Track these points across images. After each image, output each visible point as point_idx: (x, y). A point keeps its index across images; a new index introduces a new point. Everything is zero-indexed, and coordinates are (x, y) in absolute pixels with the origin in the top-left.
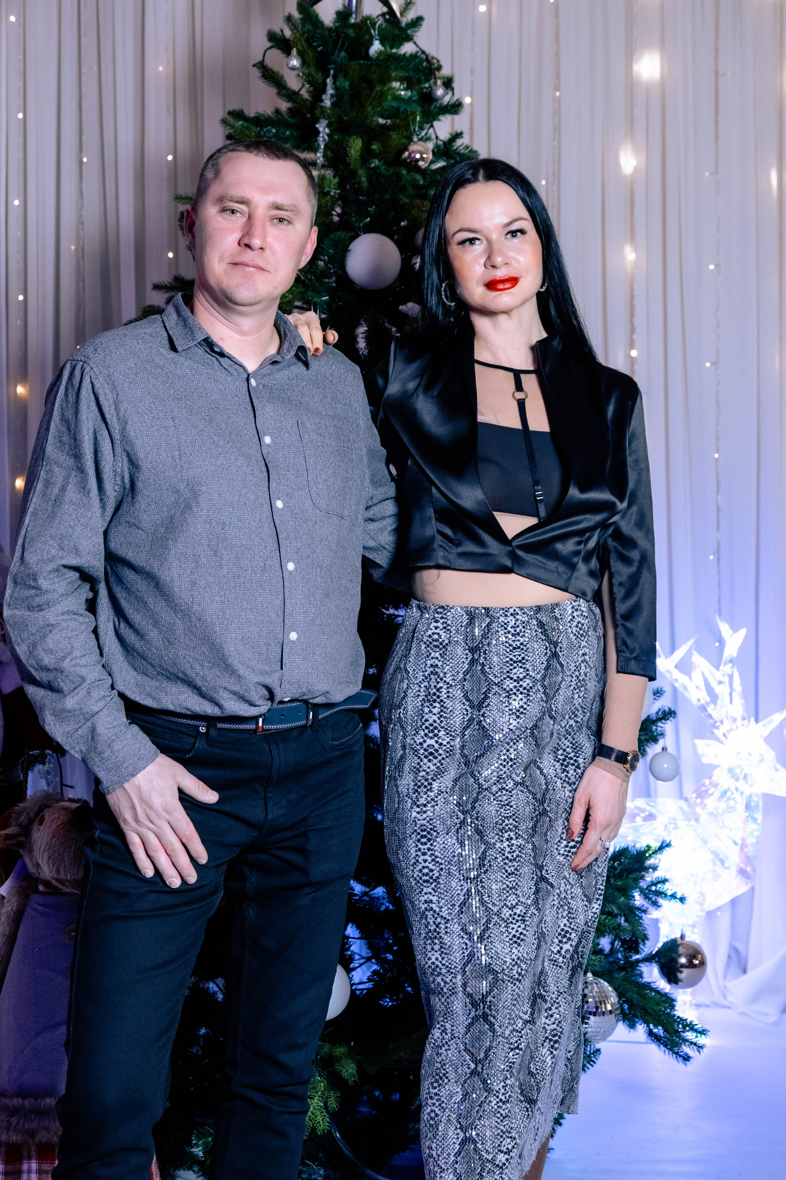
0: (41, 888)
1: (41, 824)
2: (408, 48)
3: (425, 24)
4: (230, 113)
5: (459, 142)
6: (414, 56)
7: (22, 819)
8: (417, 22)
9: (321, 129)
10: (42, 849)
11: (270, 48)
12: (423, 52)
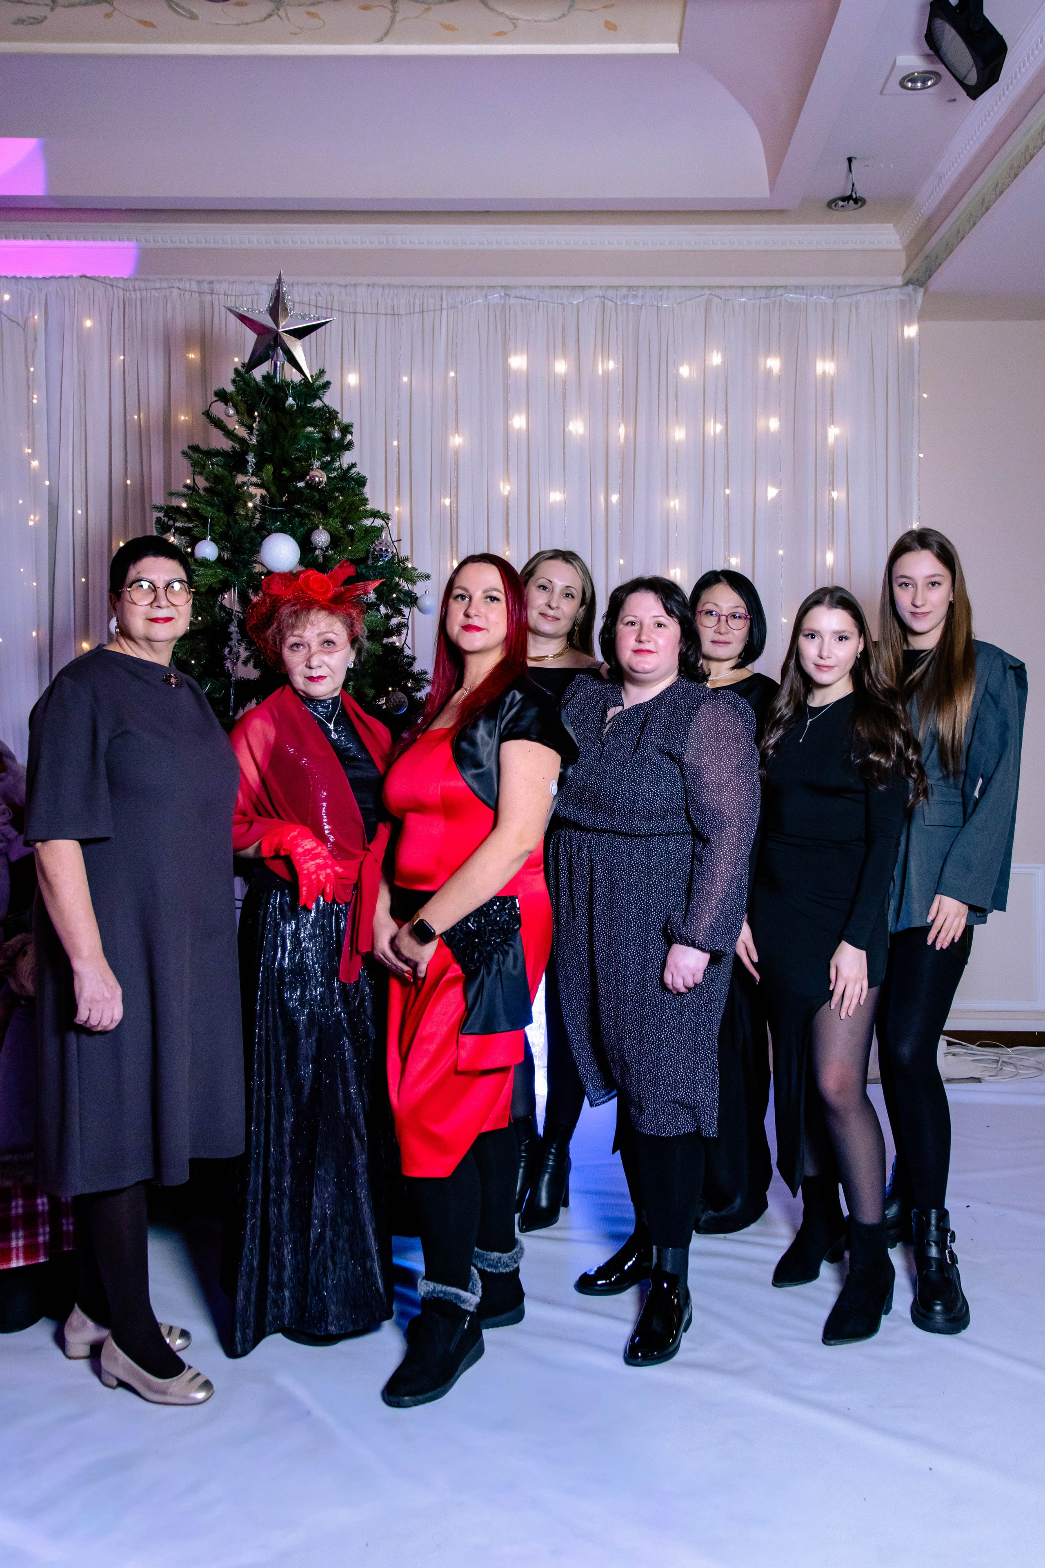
0: (23, 1002)
1: (24, 956)
2: (317, 404)
3: (332, 386)
4: (189, 447)
5: (353, 470)
6: (320, 409)
7: (9, 953)
8: (327, 385)
9: (249, 459)
10: (27, 973)
11: (216, 401)
12: (327, 407)
